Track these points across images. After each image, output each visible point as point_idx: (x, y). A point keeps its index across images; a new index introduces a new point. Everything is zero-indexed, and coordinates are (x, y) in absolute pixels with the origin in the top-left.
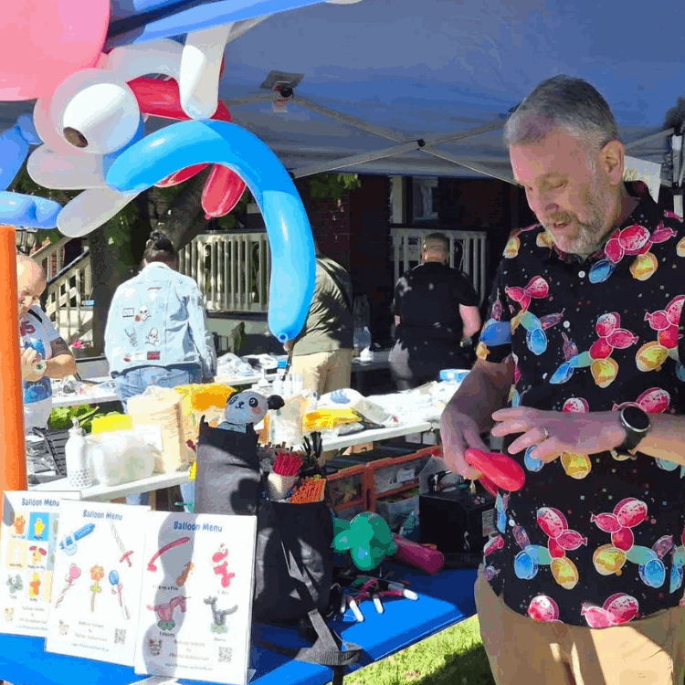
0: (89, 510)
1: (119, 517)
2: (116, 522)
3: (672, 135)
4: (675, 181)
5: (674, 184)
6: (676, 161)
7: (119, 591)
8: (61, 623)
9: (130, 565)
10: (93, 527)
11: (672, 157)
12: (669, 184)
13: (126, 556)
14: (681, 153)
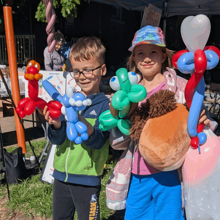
0: (51, 73)
1: (59, 74)
2: (58, 75)
3: (164, 2)
4: (165, 15)
5: (164, 16)
6: (165, 10)
7: (60, 90)
8: (46, 97)
9: (62, 84)
10: (52, 76)
11: (164, 9)
12: (163, 17)
13: (61, 82)
14: (167, 8)
